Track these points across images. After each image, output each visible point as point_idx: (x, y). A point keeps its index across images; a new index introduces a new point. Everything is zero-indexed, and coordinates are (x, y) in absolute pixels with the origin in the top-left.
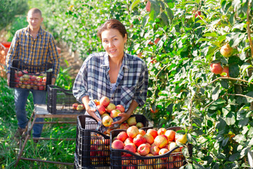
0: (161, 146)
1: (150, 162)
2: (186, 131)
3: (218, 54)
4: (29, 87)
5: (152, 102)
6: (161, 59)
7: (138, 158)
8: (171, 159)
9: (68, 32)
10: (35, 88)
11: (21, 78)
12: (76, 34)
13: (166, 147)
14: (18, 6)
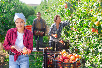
0: (73, 59)
1: (68, 65)
2: (81, 54)
3: (95, 25)
4: (38, 35)
5: (76, 46)
6: (79, 30)
7: (64, 64)
8: (76, 65)
9: (49, 21)
10: (40, 35)
11: (36, 32)
12: (51, 22)
13: (75, 60)
14: (30, 12)
